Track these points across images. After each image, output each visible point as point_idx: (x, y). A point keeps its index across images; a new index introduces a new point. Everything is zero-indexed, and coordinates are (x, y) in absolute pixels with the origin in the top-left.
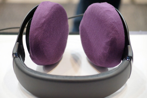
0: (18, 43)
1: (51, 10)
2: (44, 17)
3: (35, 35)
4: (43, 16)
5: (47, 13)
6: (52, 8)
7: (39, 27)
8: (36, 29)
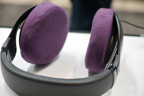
0: (10, 38)
1: (47, 11)
2: (38, 17)
3: (26, 33)
4: (38, 15)
5: (43, 13)
6: (50, 9)
7: (32, 26)
8: (29, 28)
